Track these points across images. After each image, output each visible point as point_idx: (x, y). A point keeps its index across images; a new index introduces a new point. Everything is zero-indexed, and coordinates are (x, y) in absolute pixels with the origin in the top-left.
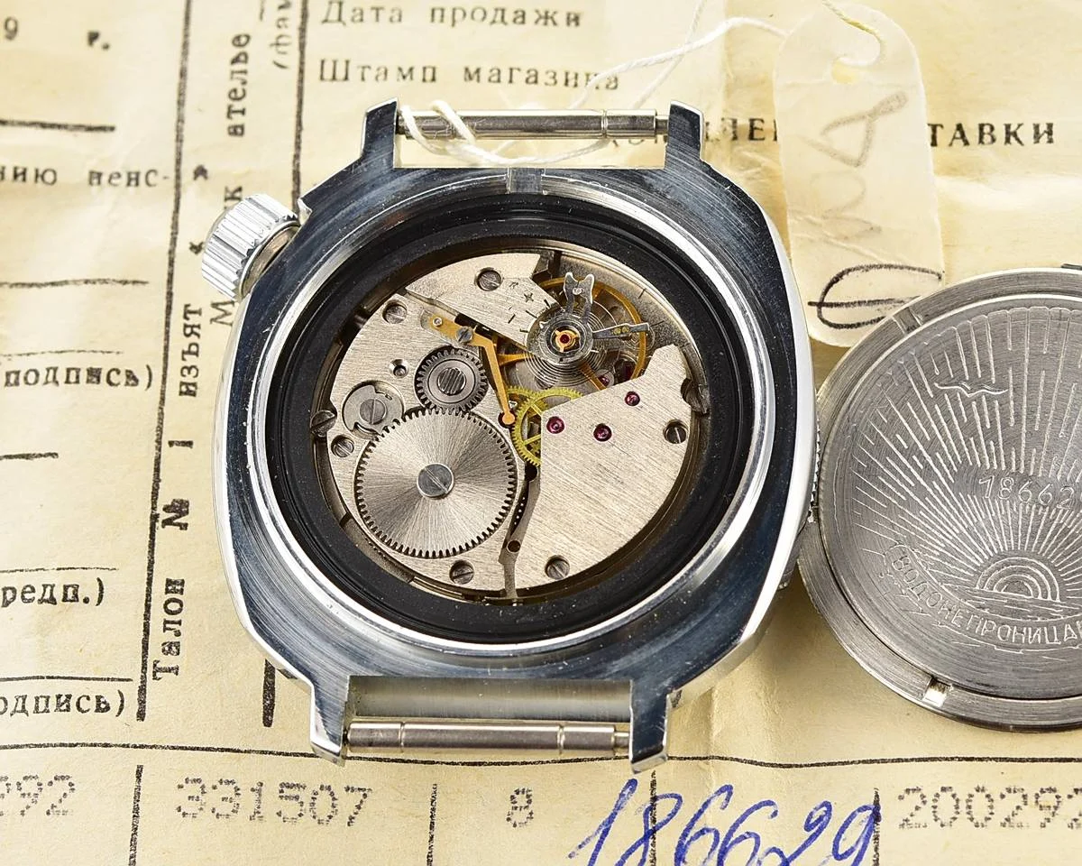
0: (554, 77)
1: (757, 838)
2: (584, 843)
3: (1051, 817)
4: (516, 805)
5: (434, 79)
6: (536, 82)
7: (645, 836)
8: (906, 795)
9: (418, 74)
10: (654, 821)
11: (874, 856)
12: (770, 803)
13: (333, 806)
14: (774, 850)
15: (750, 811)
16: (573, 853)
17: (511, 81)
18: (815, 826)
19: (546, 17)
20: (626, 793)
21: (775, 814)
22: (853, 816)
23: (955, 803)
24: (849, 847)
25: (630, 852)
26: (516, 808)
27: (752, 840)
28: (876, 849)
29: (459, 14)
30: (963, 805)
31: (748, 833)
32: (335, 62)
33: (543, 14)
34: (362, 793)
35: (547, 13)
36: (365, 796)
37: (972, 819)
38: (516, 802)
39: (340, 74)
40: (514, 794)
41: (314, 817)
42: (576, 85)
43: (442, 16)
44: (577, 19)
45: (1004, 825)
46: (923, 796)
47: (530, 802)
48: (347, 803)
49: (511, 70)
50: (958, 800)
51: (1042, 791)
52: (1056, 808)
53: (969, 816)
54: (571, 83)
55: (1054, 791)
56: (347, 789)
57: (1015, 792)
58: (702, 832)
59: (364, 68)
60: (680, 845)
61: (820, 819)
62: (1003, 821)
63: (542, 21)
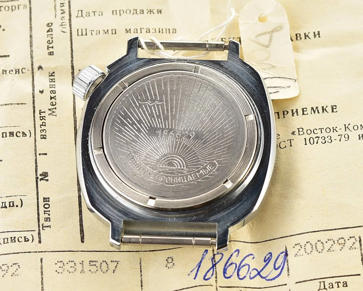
0: (155, 30)
1: (249, 265)
2: (192, 271)
3: (343, 247)
4: (168, 262)
5: (115, 33)
6: (149, 32)
7: (213, 266)
8: (295, 246)
9: (110, 32)
10: (215, 261)
11: (287, 267)
12: (252, 255)
13: (108, 267)
14: (255, 269)
15: (246, 257)
16: (189, 274)
17: (141, 32)
18: (267, 261)
19: (151, 11)
20: (205, 254)
21: (254, 258)
22: (279, 255)
23: (311, 246)
24: (279, 266)
25: (208, 271)
26: (168, 263)
27: (248, 266)
28: (288, 265)
29: (122, 12)
30: (314, 247)
31: (246, 264)
32: (82, 30)
33: (149, 10)
34: (116, 262)
35: (150, 10)
36: (118, 263)
37: (317, 251)
38: (168, 261)
39: (84, 33)
40: (167, 259)
41: (102, 271)
42: (163, 32)
43: (116, 13)
44: (160, 11)
45: (328, 251)
46: (301, 246)
47: (173, 260)
48: (112, 266)
49: (141, 29)
50: (312, 245)
51: (339, 239)
52: (344, 244)
53: (316, 250)
54: (161, 32)
55: (343, 238)
56: (112, 261)
57: (330, 240)
58: (231, 264)
59: (92, 31)
60: (224, 268)
61: (269, 258)
62: (328, 250)
63: (149, 13)
